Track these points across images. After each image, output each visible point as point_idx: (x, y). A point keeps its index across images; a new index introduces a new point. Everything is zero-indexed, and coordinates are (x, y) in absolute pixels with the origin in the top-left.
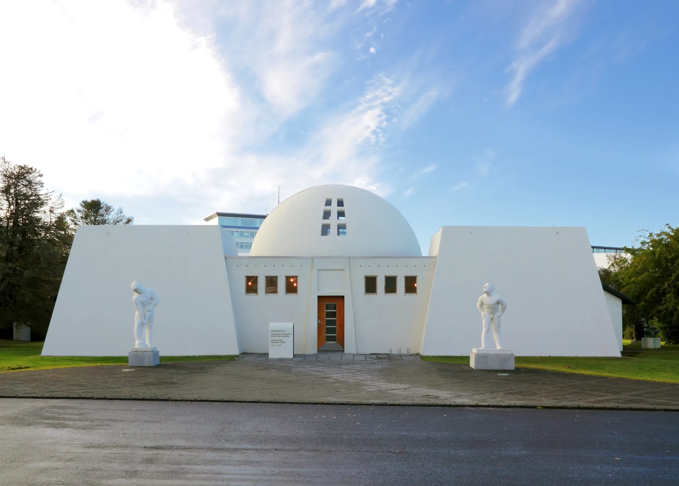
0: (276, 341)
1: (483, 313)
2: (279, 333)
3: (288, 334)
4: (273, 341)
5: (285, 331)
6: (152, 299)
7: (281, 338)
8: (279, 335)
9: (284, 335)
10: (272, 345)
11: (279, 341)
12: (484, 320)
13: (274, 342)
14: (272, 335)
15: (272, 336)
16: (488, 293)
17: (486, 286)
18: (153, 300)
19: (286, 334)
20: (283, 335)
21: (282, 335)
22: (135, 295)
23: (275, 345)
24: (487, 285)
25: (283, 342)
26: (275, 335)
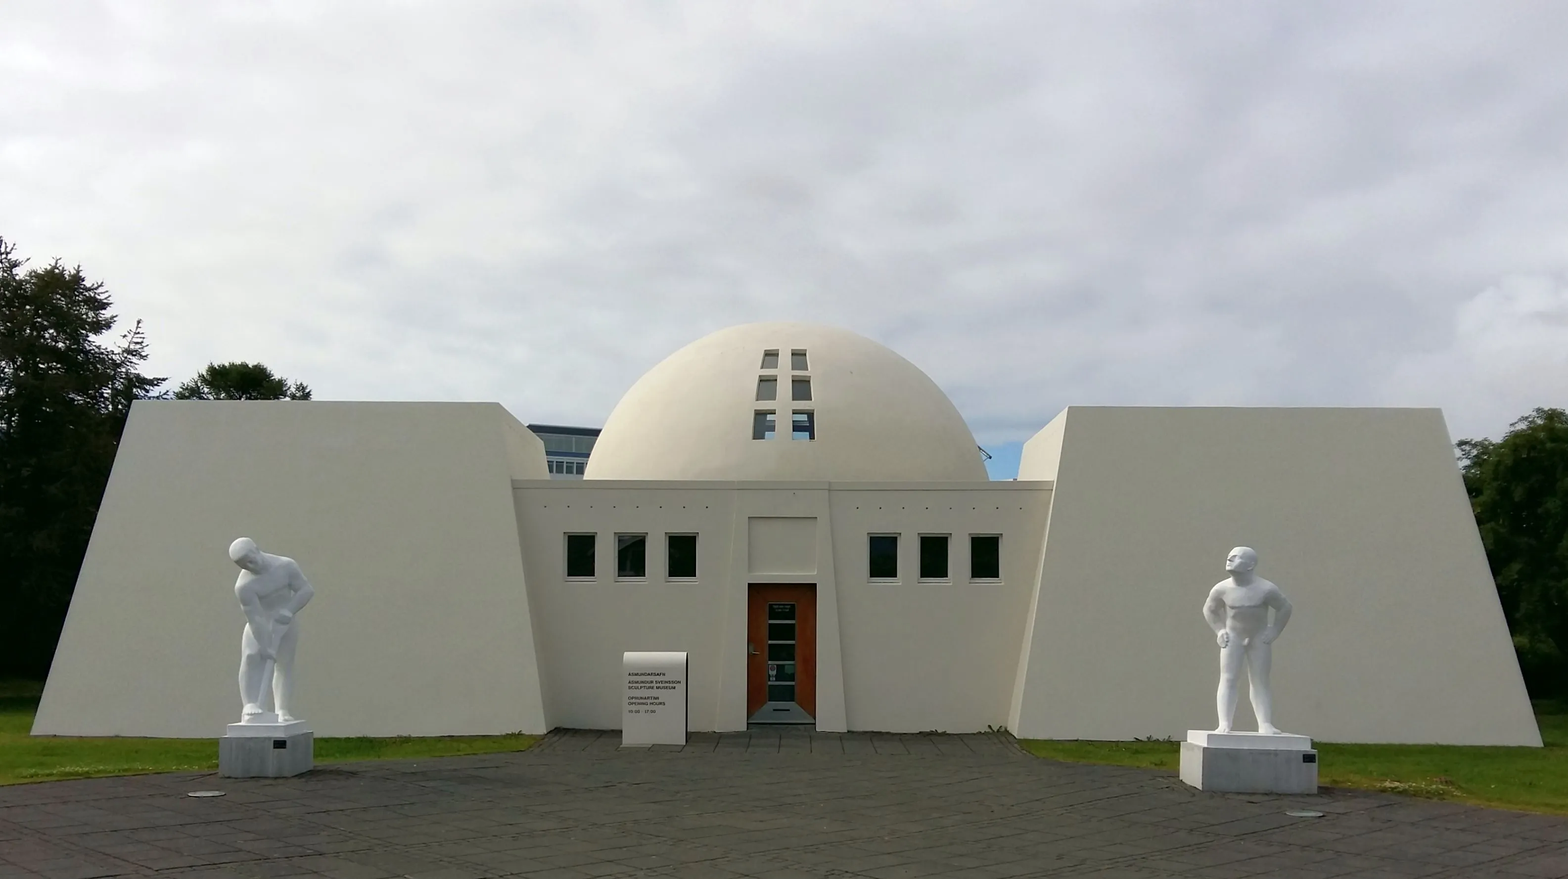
0: (642, 701)
1: (1220, 633)
2: (649, 678)
3: (673, 682)
4: (634, 701)
5: (664, 675)
6: (290, 586)
7: (654, 693)
8: (648, 685)
9: (663, 685)
10: (631, 711)
11: (649, 701)
12: (1224, 653)
13: (635, 703)
14: (631, 685)
15: (630, 688)
16: (1242, 576)
17: (1235, 556)
18: (296, 591)
19: (666, 682)
20: (661, 685)
21: (658, 685)
22: (243, 578)
23: (638, 712)
24: (1236, 551)
25: (660, 703)
26: (639, 685)
